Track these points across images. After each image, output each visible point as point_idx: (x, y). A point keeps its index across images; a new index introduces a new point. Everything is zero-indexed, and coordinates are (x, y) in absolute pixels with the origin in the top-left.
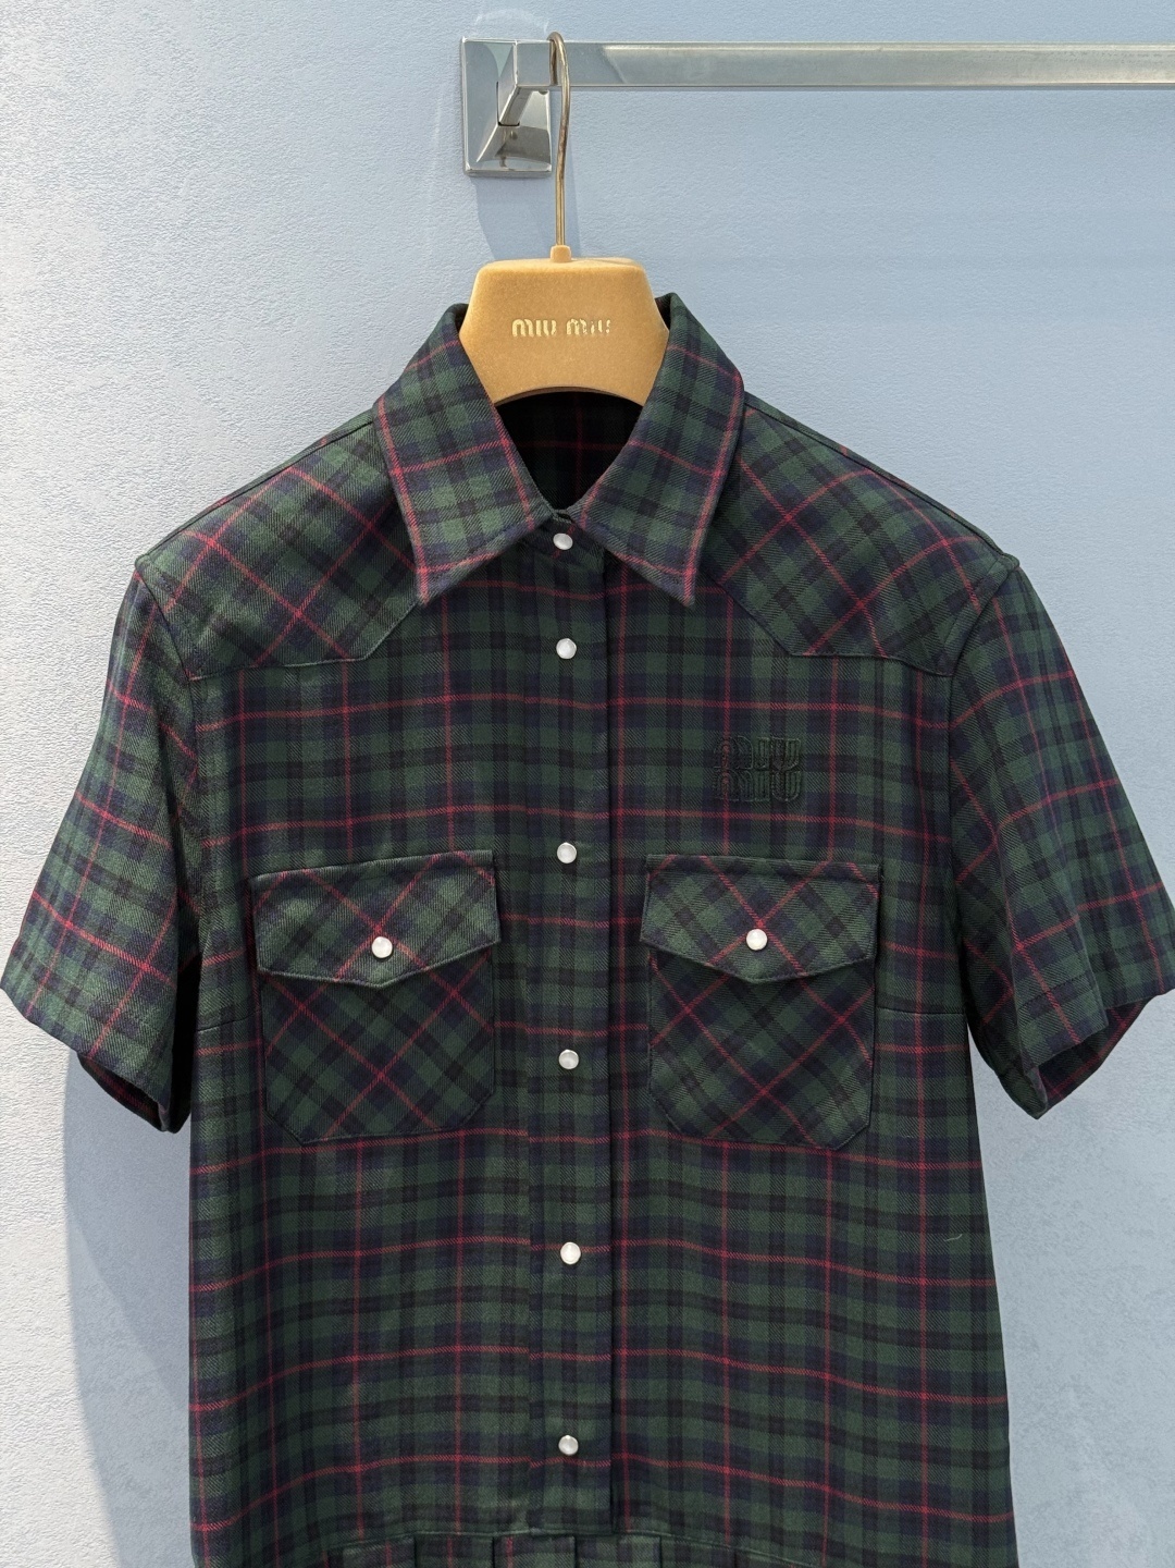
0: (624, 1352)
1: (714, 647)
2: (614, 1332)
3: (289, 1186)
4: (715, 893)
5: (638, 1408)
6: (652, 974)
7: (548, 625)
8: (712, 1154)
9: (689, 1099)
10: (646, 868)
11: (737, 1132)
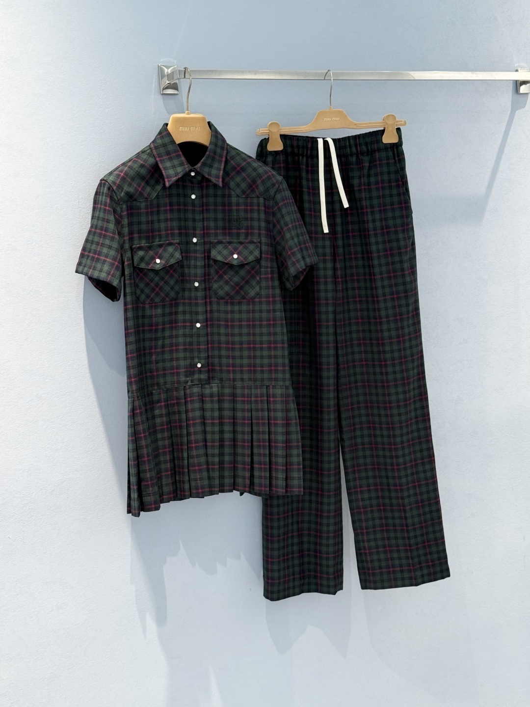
0: (210, 346)
1: (224, 196)
2: (208, 341)
3: (140, 313)
4: (225, 247)
5: (213, 357)
6: (213, 266)
7: (189, 192)
8: (227, 303)
9: (222, 291)
10: (211, 243)
11: (232, 298)
